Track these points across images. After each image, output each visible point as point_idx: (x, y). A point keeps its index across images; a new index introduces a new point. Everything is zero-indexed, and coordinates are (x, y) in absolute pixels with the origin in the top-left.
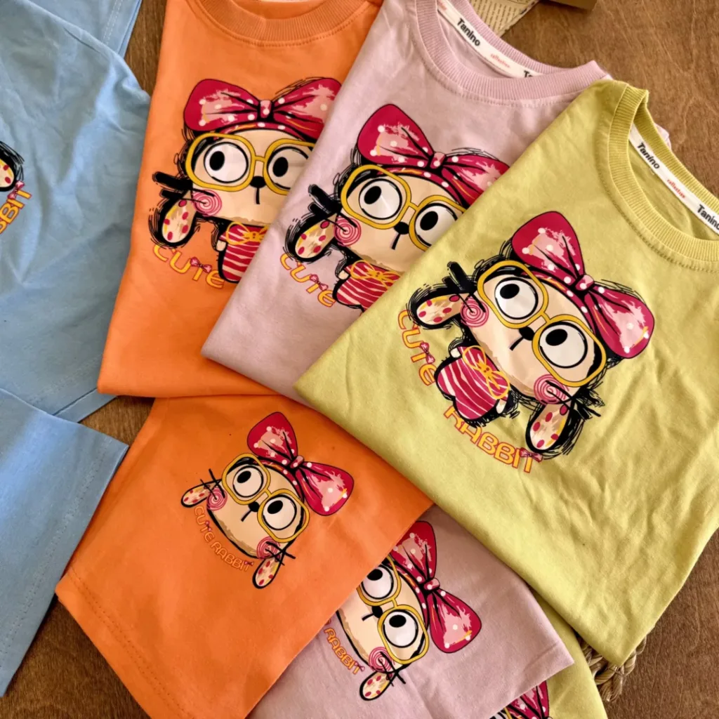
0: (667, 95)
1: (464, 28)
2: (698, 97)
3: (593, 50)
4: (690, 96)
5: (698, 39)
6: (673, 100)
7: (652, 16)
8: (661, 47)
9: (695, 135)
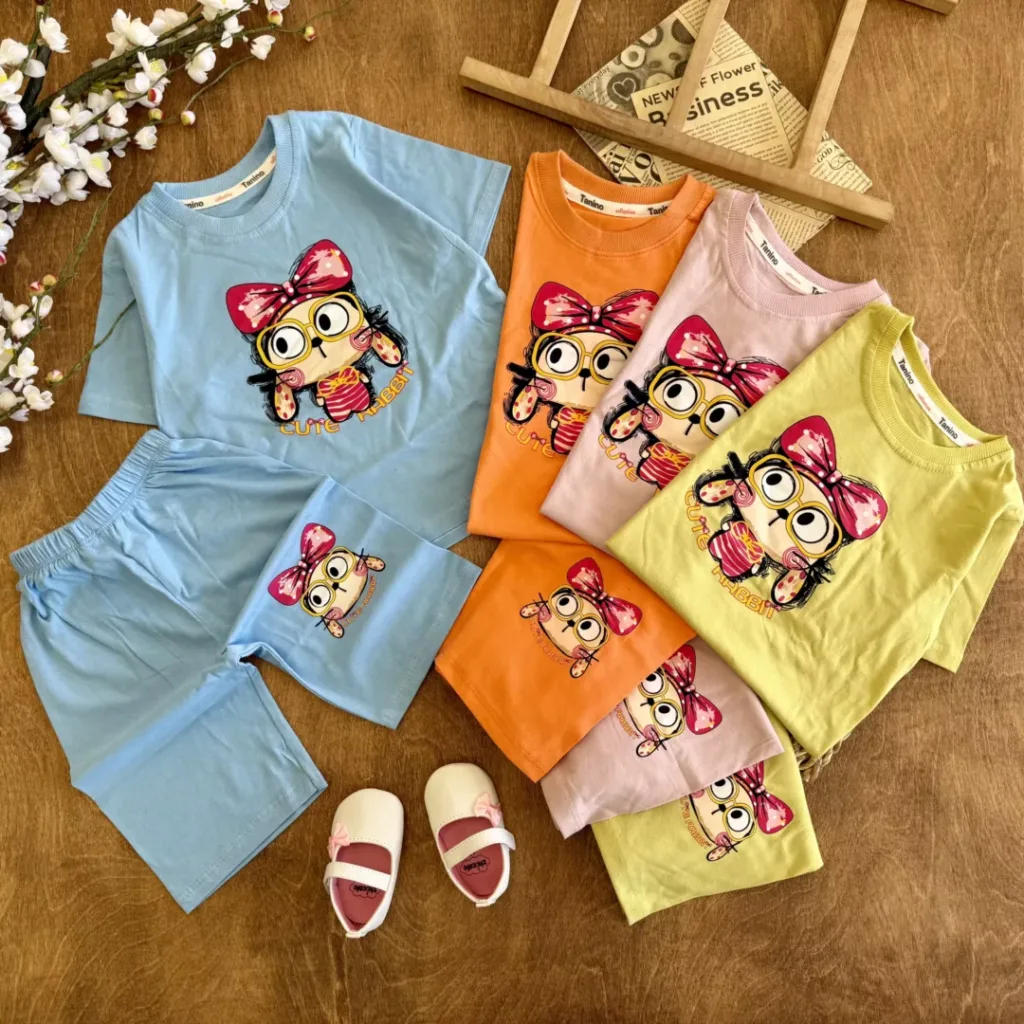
0: (935, 311)
1: (766, 249)
2: (963, 315)
3: (877, 266)
4: (956, 313)
5: (974, 258)
6: (940, 317)
7: (935, 234)
8: (938, 265)
9: (953, 349)
